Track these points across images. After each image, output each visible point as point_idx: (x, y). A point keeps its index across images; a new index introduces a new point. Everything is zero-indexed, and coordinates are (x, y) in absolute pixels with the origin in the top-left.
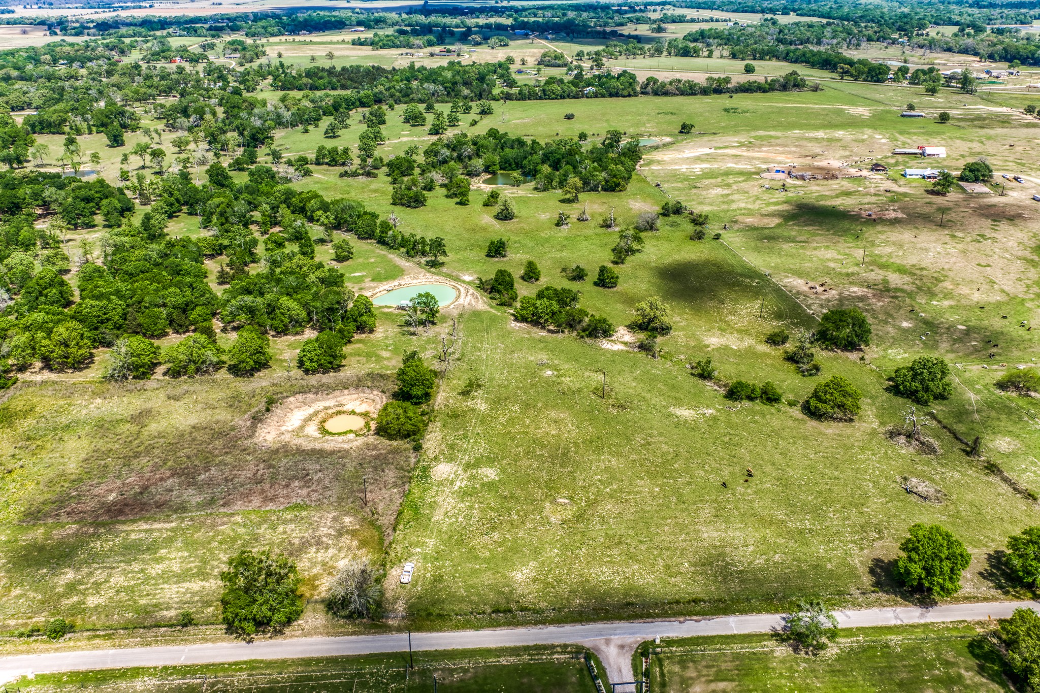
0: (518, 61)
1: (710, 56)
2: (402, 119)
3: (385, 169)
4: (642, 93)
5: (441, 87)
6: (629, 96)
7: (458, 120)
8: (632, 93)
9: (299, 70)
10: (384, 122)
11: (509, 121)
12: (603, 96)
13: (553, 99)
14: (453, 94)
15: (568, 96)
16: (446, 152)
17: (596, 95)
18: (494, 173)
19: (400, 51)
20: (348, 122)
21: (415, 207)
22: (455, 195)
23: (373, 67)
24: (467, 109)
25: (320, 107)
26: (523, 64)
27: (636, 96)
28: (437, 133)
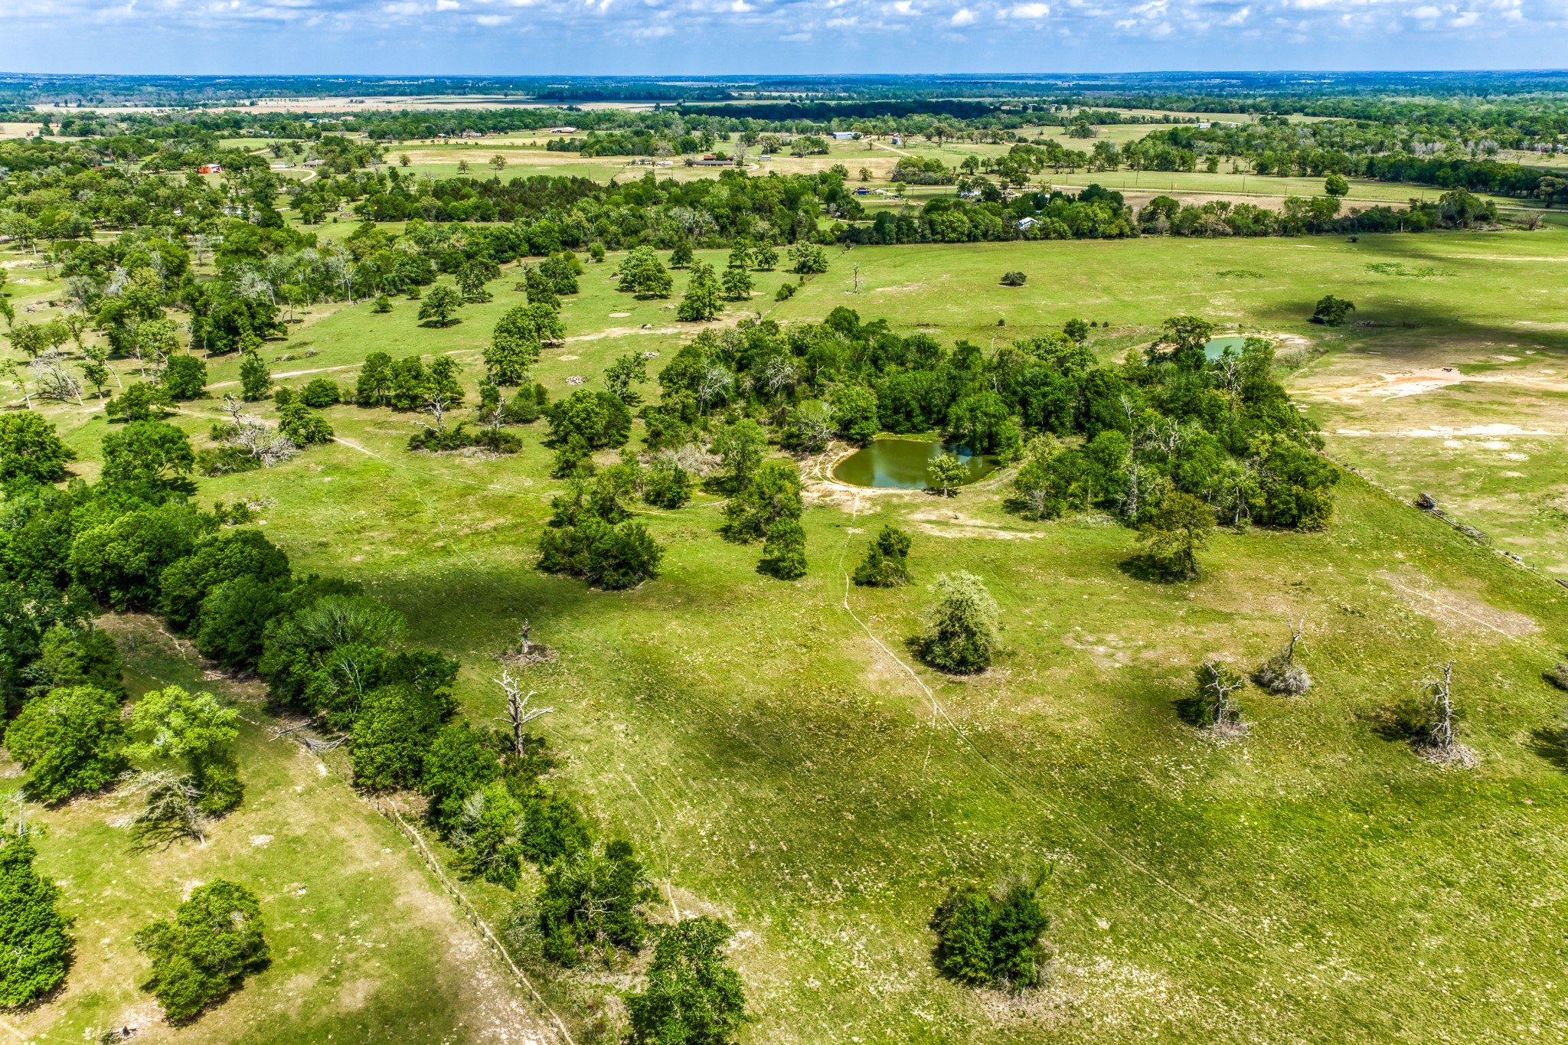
0: (854, 173)
1: (1211, 170)
2: (616, 283)
3: (542, 426)
4: (1144, 231)
5: (707, 217)
6: (1121, 235)
7: (748, 286)
8: (1127, 230)
9: (422, 184)
10: (573, 290)
11: (868, 289)
12: (1062, 236)
13: (952, 241)
14: (733, 230)
15: (985, 236)
16: (723, 376)
17: (1045, 235)
18: (863, 442)
19: (630, 159)
20: (489, 287)
21: (618, 587)
22: (755, 529)
23: (574, 180)
24: (767, 263)
25: (435, 255)
26: (865, 179)
27: (1135, 236)
28: (697, 317)
